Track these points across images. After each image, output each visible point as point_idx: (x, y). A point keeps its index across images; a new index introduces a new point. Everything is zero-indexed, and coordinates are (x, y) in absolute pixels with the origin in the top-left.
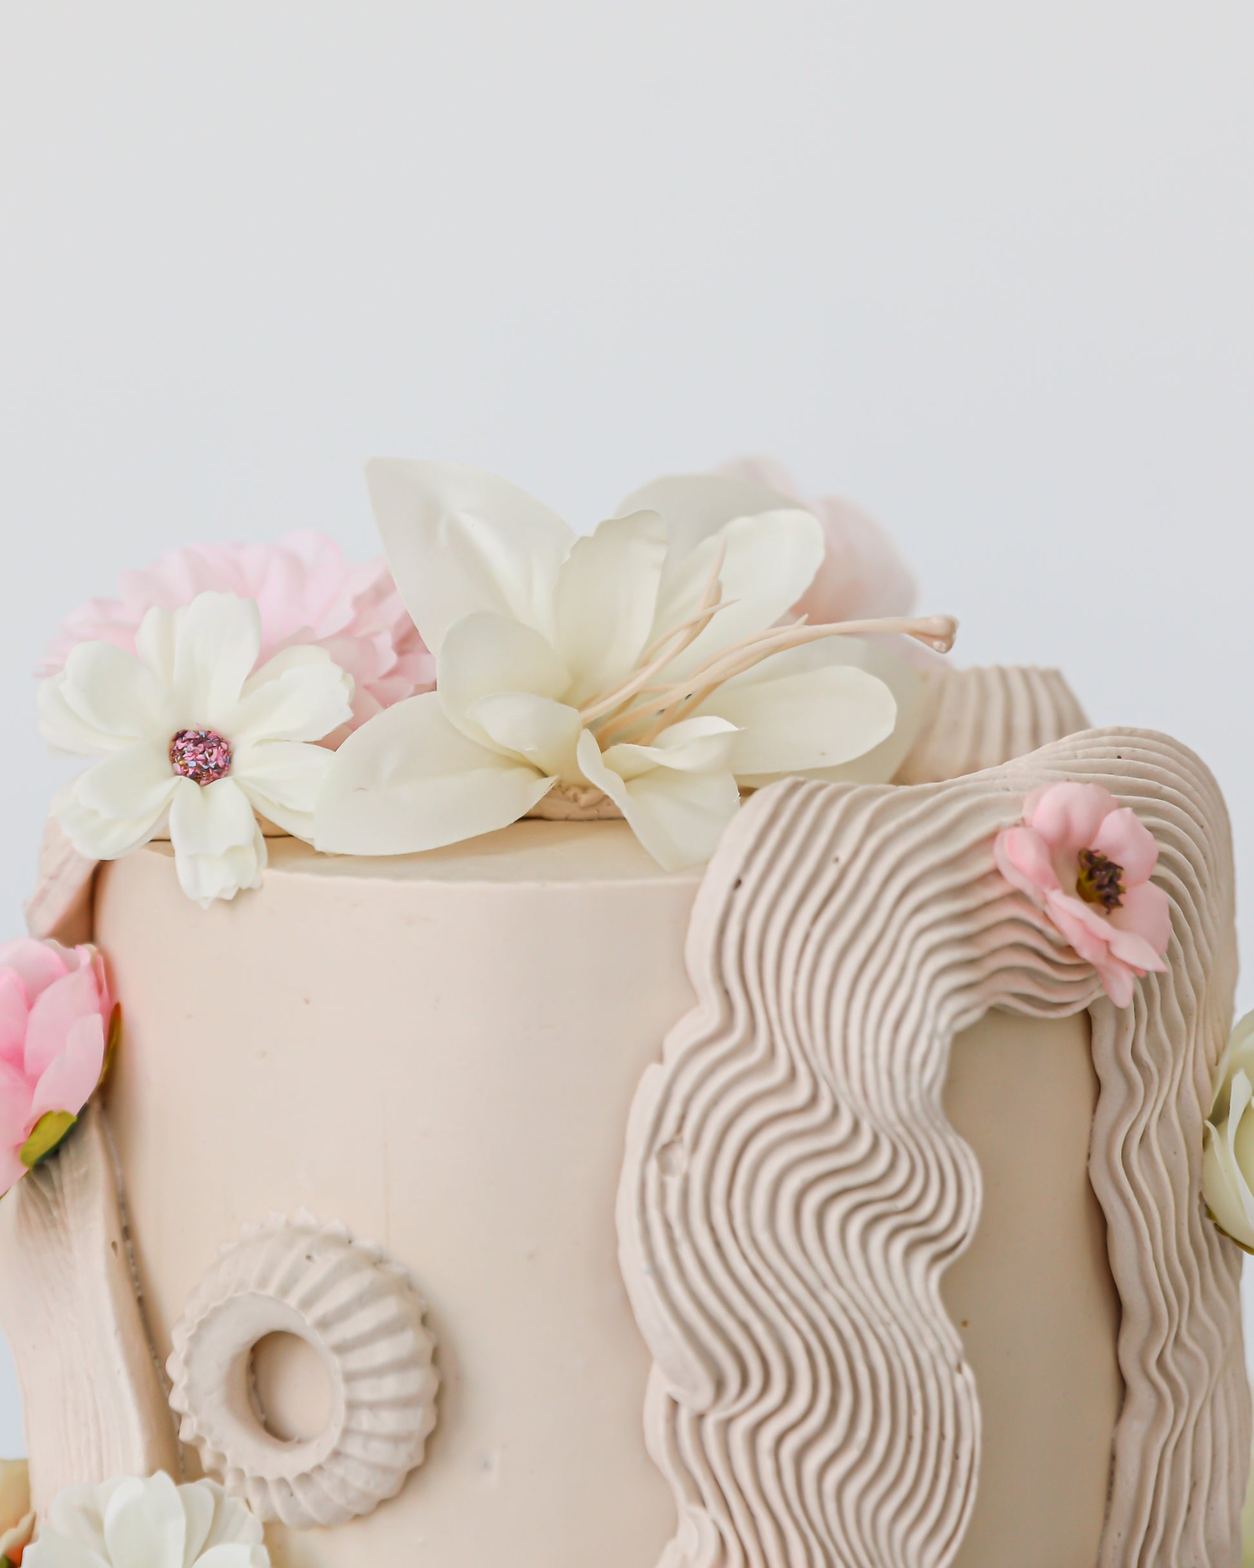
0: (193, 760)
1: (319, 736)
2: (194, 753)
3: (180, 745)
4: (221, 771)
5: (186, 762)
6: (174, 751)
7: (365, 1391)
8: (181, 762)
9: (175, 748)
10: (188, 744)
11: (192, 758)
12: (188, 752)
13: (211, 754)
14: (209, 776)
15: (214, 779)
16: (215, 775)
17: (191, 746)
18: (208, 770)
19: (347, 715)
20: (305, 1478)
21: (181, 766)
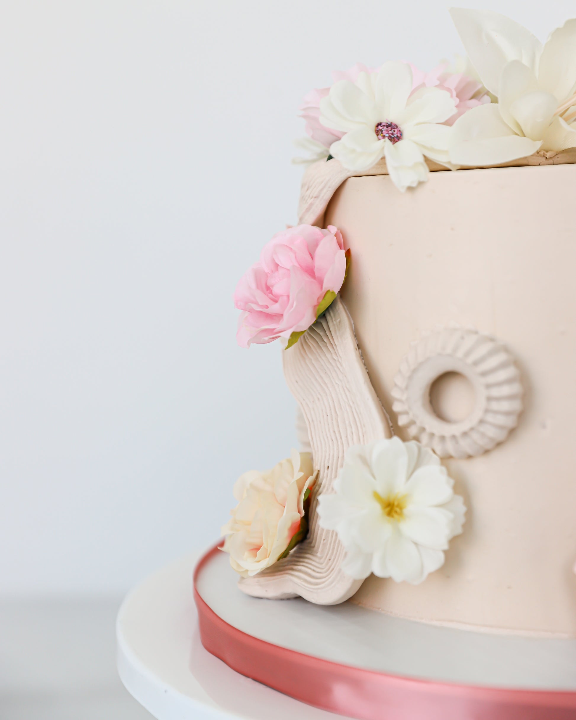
0: (387, 133)
1: (443, 121)
2: (387, 130)
3: (380, 128)
4: (399, 138)
5: (384, 134)
6: (378, 131)
7: (495, 392)
8: (382, 135)
9: (378, 129)
10: (384, 127)
11: (386, 133)
12: (385, 130)
13: (394, 131)
14: (394, 140)
15: (396, 142)
16: (397, 140)
17: (385, 128)
18: (394, 138)
19: (455, 111)
20: (465, 434)
21: (382, 136)
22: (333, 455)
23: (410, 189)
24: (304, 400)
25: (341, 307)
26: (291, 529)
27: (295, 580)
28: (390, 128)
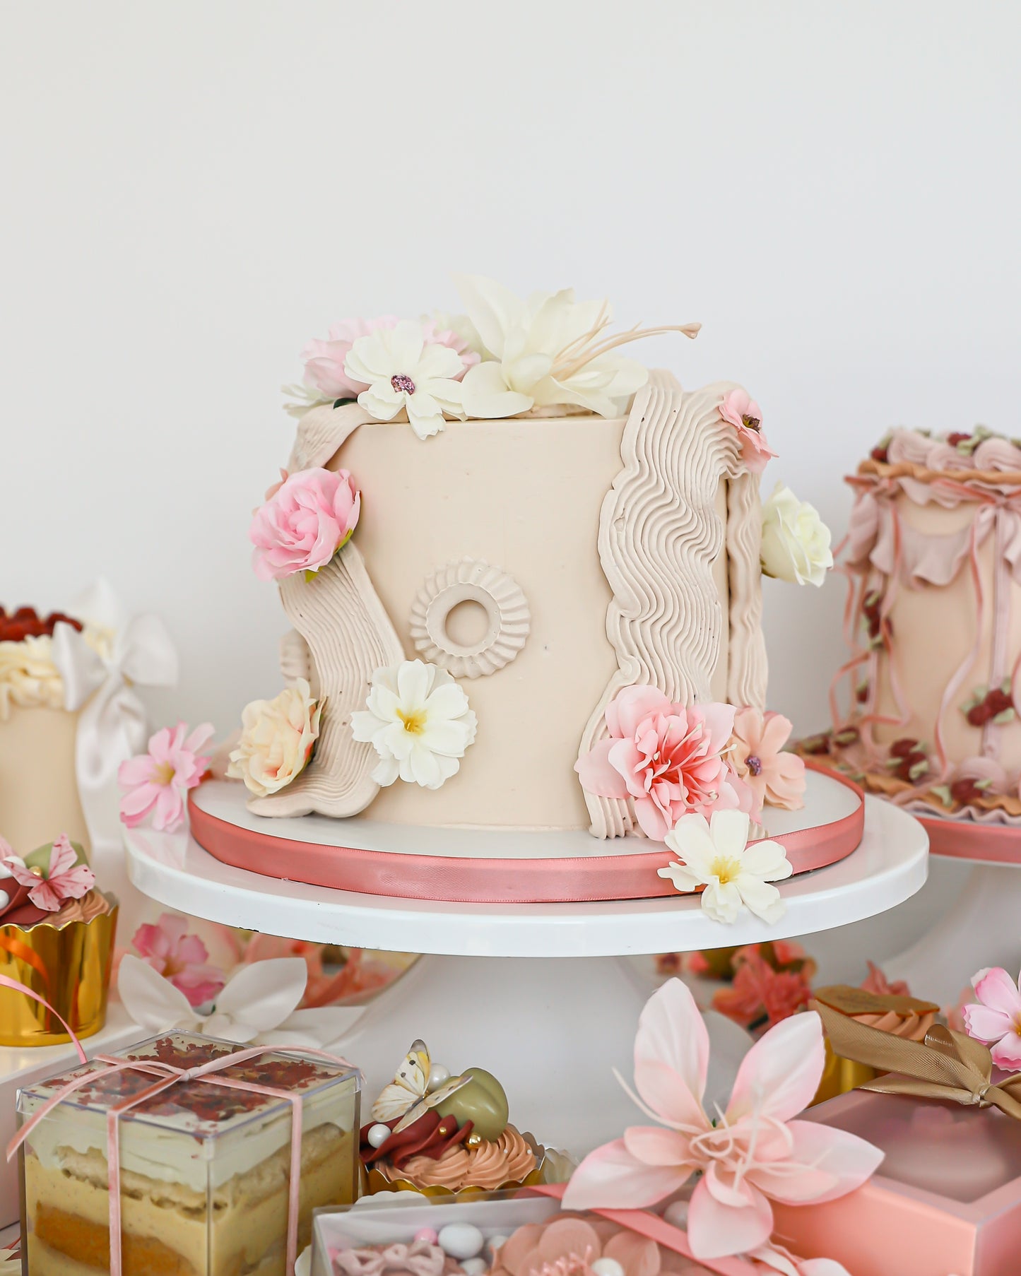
1: (453, 376)
2: (402, 383)
3: (396, 380)
4: (414, 390)
6: (394, 383)
7: (510, 617)
10: (399, 380)
11: (402, 385)
12: (400, 383)
13: (409, 384)
16: (412, 392)
18: (409, 390)
20: (481, 655)
21: (399, 388)
22: (348, 681)
23: (430, 436)
24: (310, 632)
25: (352, 546)
26: (306, 750)
27: (313, 795)
28: (405, 381)
